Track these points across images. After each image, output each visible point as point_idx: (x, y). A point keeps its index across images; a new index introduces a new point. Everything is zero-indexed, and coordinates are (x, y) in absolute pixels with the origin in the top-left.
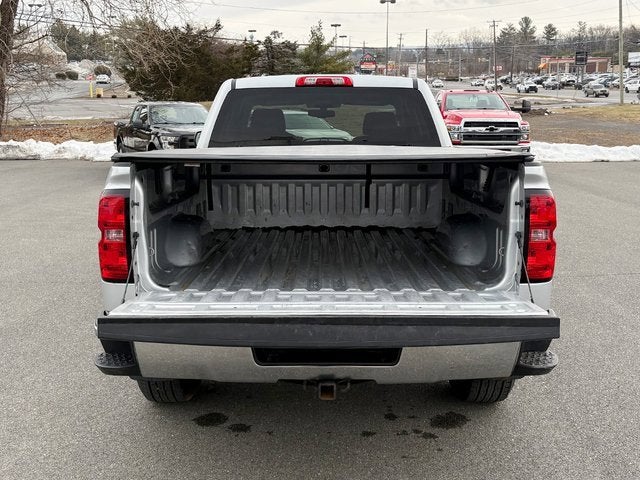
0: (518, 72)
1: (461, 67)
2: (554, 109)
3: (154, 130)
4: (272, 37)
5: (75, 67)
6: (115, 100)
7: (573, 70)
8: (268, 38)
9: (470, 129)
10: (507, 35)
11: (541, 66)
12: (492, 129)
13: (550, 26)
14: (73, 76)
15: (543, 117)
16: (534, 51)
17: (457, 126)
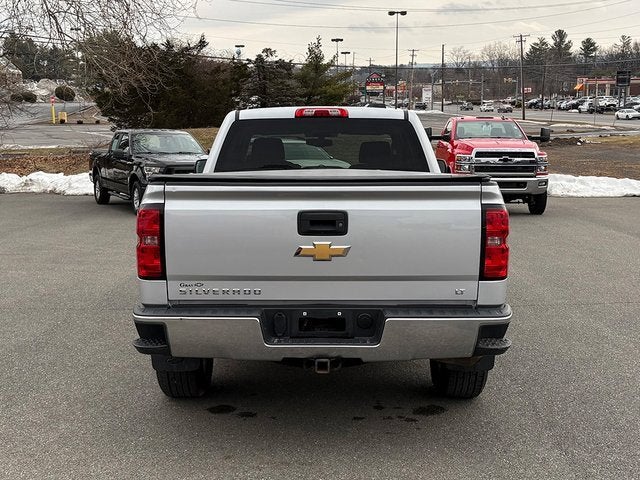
0: (551, 95)
1: (484, 89)
2: (588, 138)
3: (136, 160)
4: (264, 55)
5: (33, 87)
6: (81, 126)
7: (614, 93)
8: (260, 56)
9: (483, 160)
10: (538, 51)
11: (577, 87)
12: (505, 160)
13: (588, 40)
14: (31, 98)
15: (574, 147)
16: (569, 70)
17: (467, 156)
